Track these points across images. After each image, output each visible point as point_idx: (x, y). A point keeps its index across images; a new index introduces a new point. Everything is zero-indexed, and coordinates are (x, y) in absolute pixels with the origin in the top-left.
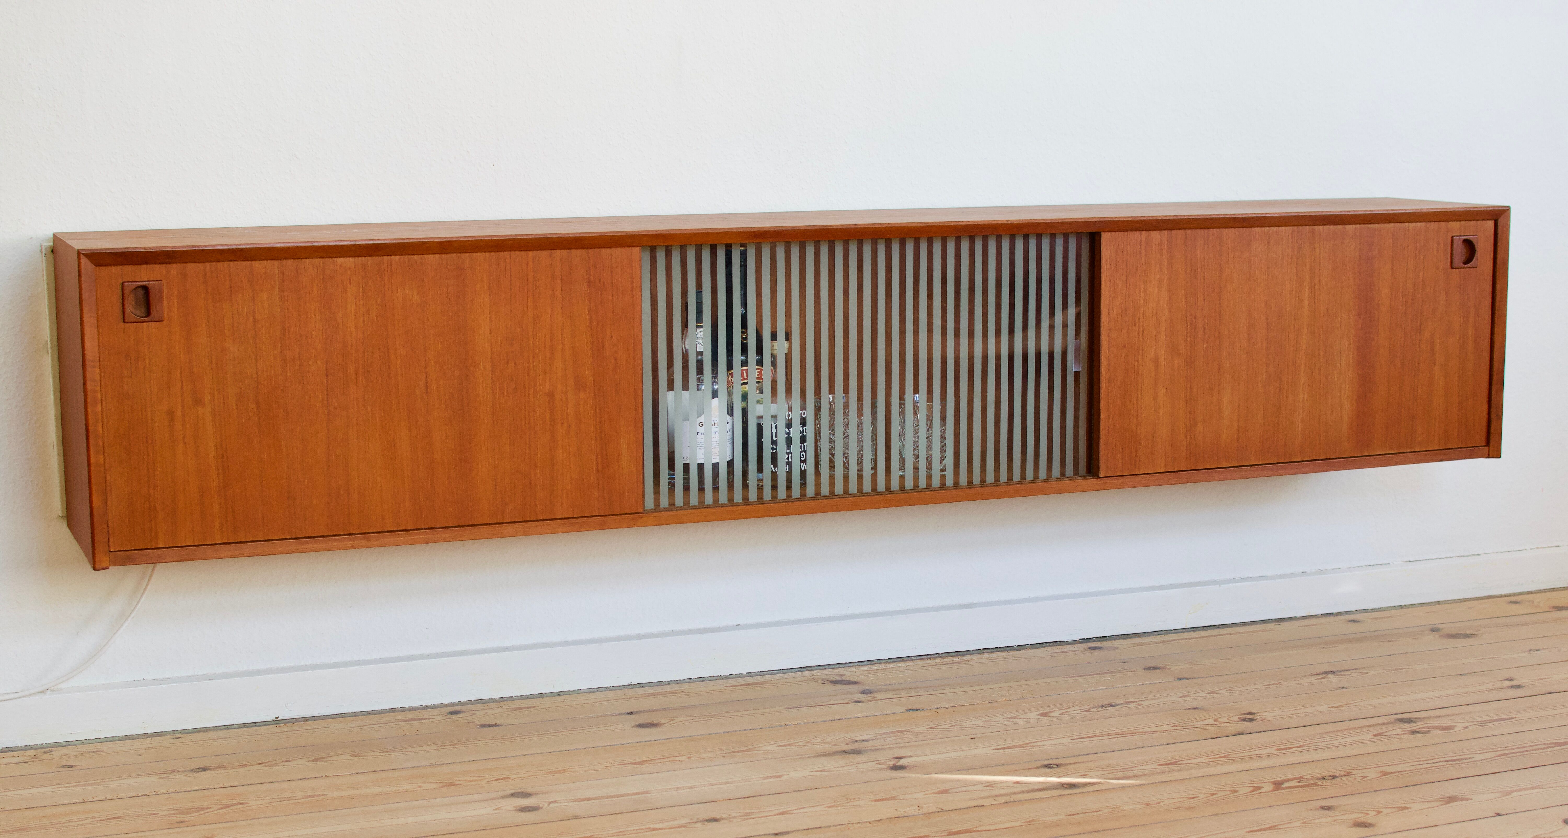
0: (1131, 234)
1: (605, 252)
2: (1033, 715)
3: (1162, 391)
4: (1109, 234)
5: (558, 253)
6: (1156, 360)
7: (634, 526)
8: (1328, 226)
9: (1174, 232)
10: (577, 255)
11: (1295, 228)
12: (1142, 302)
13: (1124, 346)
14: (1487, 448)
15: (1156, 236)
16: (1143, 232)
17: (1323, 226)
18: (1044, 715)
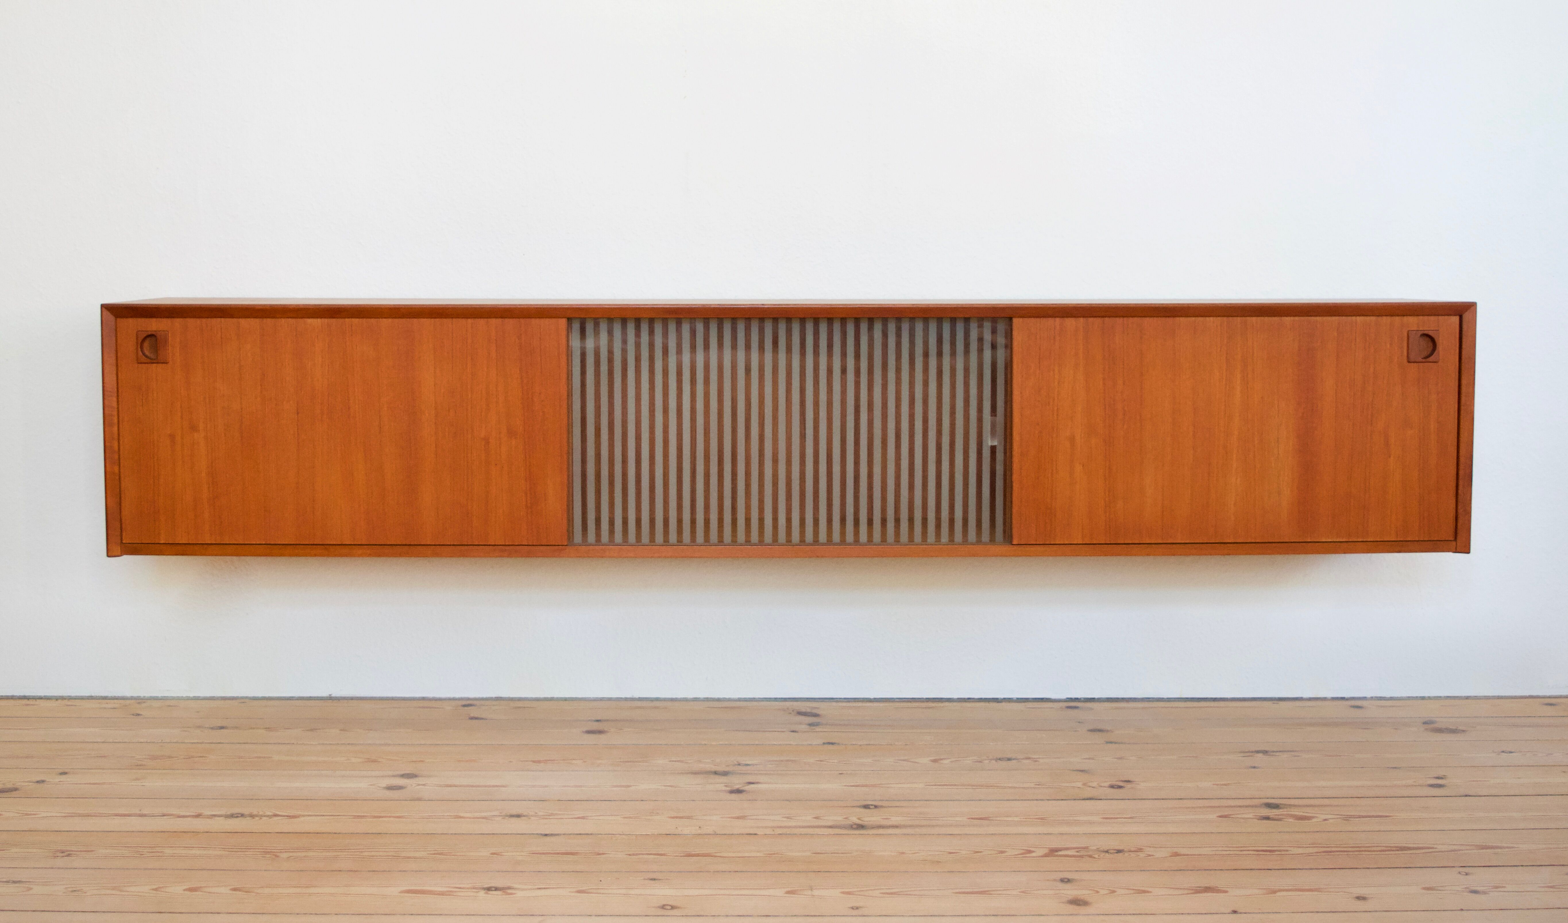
0: (1044, 321)
1: (535, 322)
2: (925, 760)
3: (1078, 468)
4: (1021, 320)
5: (493, 321)
6: (1072, 439)
7: (559, 556)
8: (1262, 318)
9: (1091, 319)
10: (510, 323)
11: (1225, 318)
12: (1056, 383)
13: (1038, 424)
14: (1454, 543)
15: (1070, 323)
16: (1058, 319)
17: (1256, 318)
18: (935, 761)
